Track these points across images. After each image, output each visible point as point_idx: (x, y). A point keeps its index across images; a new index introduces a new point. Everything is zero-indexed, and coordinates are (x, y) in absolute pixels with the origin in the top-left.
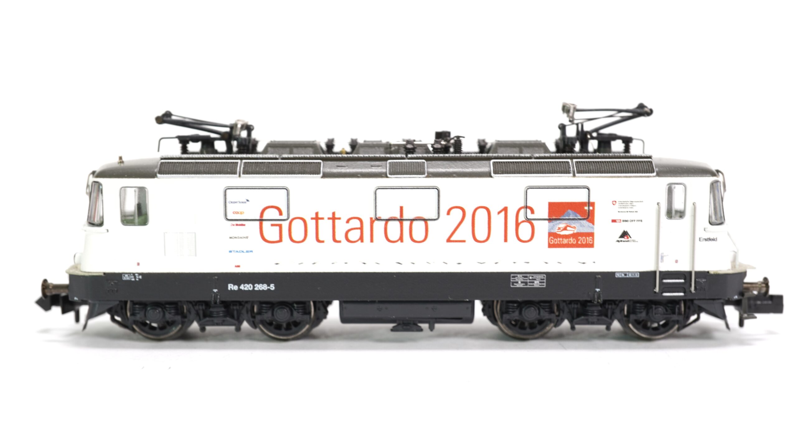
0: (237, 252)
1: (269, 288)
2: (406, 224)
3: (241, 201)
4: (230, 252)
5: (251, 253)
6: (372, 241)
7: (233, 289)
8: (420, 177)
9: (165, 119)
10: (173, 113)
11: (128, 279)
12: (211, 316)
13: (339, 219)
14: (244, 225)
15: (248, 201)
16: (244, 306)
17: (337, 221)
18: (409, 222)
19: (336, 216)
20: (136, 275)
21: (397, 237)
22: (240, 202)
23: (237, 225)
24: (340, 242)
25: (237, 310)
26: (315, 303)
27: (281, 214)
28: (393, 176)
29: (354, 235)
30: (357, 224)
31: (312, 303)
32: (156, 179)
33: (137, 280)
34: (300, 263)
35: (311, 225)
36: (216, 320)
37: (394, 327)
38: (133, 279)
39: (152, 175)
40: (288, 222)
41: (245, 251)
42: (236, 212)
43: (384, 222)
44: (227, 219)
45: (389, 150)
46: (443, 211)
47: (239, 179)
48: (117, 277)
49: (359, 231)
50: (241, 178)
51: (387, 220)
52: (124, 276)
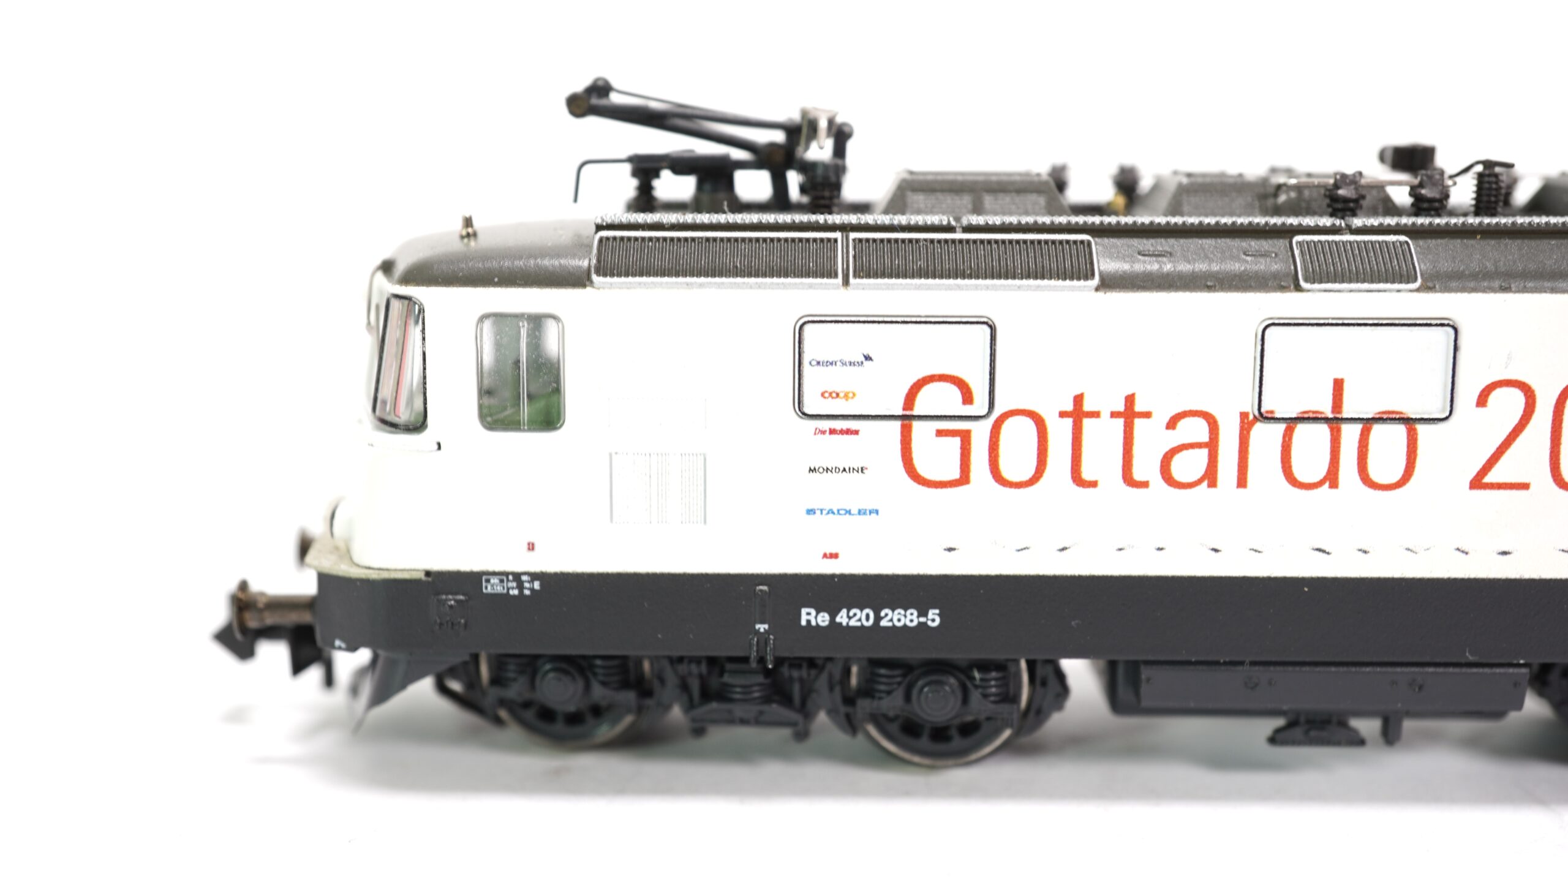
0: (831, 512)
1: (922, 619)
2: (1350, 434)
3: (847, 359)
4: (811, 512)
5: (874, 515)
6: (1242, 482)
7: (813, 623)
8: (1399, 291)
9: (595, 101)
10: (614, 83)
11: (499, 589)
12: (722, 695)
13: (1147, 415)
14: (856, 432)
15: (868, 358)
16: (822, 668)
17: (1138, 423)
18: (1358, 428)
19: (1139, 407)
20: (525, 578)
21: (1320, 471)
22: (844, 364)
23: (832, 432)
24: (1144, 485)
25: (801, 680)
26: (1031, 665)
27: (968, 398)
28: (1316, 286)
29: (1192, 465)
30: (1197, 430)
31: (1023, 664)
32: (589, 289)
33: (527, 592)
34: (1019, 548)
35: (1060, 433)
36: (739, 710)
37: (1278, 731)
38: (516, 592)
39: (578, 280)
40: (988, 423)
41: (855, 511)
42: (830, 394)
43: (1282, 427)
44: (804, 414)
45: (1270, 202)
46: (1467, 393)
47: (842, 290)
48: (470, 581)
49: (1204, 453)
50: (848, 288)
51: (1292, 422)
52: (488, 581)
